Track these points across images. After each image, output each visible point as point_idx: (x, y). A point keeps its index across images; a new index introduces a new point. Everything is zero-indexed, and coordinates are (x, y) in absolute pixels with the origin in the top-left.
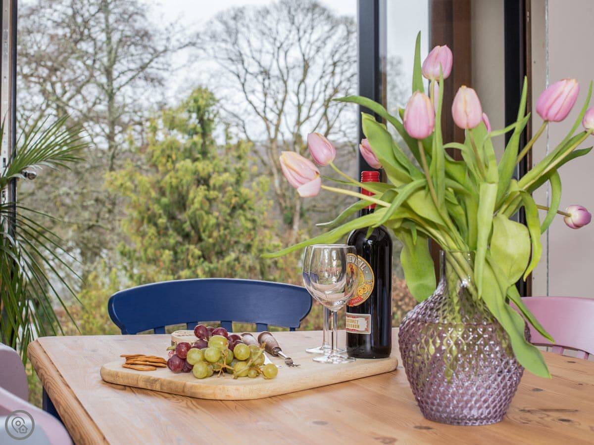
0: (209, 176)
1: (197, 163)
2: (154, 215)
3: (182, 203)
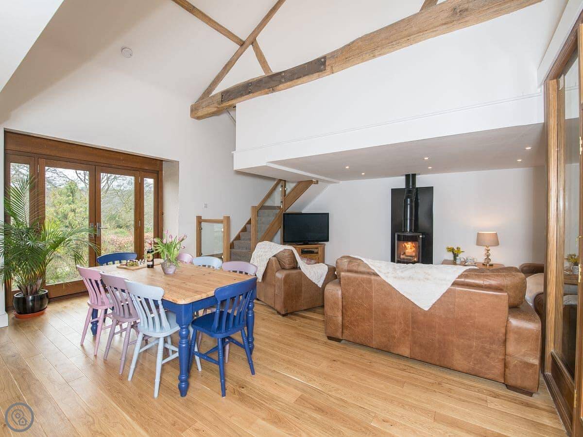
0: (75, 209)
1: (71, 205)
2: (55, 221)
3: (65, 217)
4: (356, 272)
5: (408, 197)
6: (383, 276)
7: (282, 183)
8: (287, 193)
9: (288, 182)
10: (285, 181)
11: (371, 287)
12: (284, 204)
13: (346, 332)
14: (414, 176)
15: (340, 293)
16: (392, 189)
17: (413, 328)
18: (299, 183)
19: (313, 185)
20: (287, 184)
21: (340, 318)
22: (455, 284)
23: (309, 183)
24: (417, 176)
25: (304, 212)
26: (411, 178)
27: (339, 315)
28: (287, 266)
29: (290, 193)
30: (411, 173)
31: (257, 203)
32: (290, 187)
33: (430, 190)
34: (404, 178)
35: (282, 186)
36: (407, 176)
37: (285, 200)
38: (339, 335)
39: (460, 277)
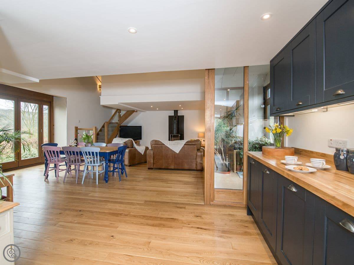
4: (158, 144)
5: (175, 120)
6: (166, 145)
7: (119, 111)
8: (121, 116)
9: (122, 110)
10: (120, 110)
11: (162, 149)
12: (120, 122)
13: (154, 165)
14: (177, 111)
15: (152, 152)
16: (169, 116)
17: (175, 159)
18: (128, 111)
19: (135, 113)
20: (121, 111)
21: (152, 161)
22: (185, 145)
23: (133, 111)
24: (178, 111)
25: (128, 125)
26: (176, 112)
27: (152, 160)
28: (130, 146)
29: (122, 116)
30: (176, 110)
31: (108, 120)
32: (123, 113)
33: (182, 117)
34: (173, 111)
35: (118, 112)
36: (175, 111)
37: (120, 119)
38: (152, 167)
39: (186, 143)
